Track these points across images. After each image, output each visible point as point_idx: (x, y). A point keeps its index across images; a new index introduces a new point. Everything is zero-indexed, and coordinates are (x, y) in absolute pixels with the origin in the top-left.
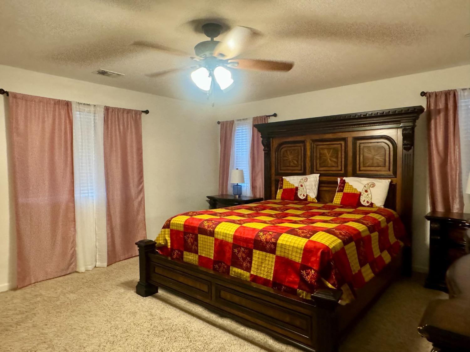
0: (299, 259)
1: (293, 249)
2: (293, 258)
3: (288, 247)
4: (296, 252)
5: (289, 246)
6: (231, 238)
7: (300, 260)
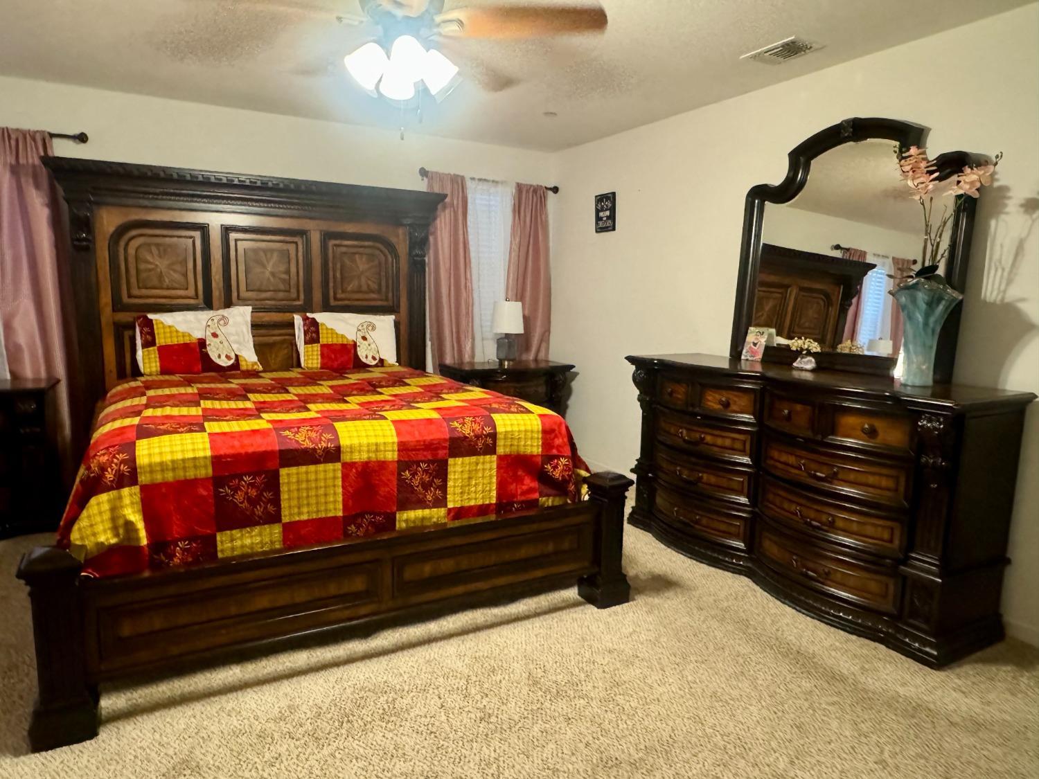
0: (538, 449)
1: (525, 435)
2: (529, 451)
3: (517, 434)
4: (532, 438)
5: (519, 431)
6: (393, 451)
7: (540, 450)
